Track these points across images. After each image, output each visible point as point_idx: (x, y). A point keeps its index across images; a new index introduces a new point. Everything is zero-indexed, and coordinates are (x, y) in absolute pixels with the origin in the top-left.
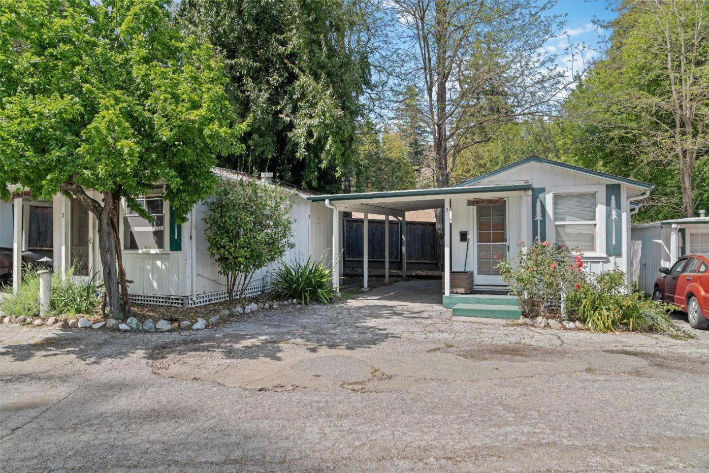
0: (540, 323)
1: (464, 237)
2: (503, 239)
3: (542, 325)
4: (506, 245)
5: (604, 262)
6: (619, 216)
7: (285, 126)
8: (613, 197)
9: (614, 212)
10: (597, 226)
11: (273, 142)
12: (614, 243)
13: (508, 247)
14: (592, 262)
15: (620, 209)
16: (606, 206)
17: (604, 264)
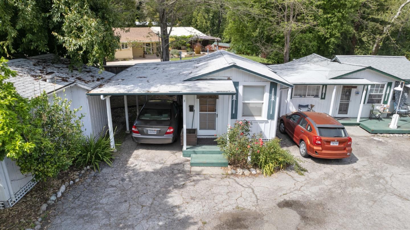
0: (240, 173)
1: (191, 108)
2: (215, 110)
3: (241, 174)
4: (216, 113)
5: (265, 123)
6: (275, 99)
7: (54, 26)
8: (273, 89)
9: (273, 97)
10: (264, 104)
11: (45, 37)
12: (271, 113)
13: (217, 115)
14: (260, 123)
15: (276, 95)
16: (270, 93)
17: (266, 124)
